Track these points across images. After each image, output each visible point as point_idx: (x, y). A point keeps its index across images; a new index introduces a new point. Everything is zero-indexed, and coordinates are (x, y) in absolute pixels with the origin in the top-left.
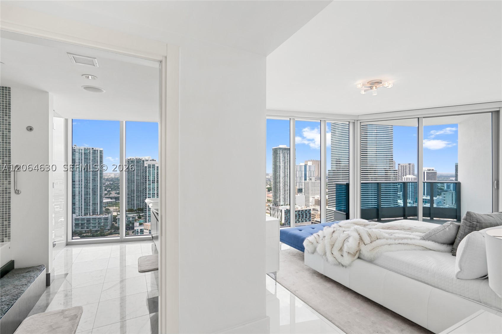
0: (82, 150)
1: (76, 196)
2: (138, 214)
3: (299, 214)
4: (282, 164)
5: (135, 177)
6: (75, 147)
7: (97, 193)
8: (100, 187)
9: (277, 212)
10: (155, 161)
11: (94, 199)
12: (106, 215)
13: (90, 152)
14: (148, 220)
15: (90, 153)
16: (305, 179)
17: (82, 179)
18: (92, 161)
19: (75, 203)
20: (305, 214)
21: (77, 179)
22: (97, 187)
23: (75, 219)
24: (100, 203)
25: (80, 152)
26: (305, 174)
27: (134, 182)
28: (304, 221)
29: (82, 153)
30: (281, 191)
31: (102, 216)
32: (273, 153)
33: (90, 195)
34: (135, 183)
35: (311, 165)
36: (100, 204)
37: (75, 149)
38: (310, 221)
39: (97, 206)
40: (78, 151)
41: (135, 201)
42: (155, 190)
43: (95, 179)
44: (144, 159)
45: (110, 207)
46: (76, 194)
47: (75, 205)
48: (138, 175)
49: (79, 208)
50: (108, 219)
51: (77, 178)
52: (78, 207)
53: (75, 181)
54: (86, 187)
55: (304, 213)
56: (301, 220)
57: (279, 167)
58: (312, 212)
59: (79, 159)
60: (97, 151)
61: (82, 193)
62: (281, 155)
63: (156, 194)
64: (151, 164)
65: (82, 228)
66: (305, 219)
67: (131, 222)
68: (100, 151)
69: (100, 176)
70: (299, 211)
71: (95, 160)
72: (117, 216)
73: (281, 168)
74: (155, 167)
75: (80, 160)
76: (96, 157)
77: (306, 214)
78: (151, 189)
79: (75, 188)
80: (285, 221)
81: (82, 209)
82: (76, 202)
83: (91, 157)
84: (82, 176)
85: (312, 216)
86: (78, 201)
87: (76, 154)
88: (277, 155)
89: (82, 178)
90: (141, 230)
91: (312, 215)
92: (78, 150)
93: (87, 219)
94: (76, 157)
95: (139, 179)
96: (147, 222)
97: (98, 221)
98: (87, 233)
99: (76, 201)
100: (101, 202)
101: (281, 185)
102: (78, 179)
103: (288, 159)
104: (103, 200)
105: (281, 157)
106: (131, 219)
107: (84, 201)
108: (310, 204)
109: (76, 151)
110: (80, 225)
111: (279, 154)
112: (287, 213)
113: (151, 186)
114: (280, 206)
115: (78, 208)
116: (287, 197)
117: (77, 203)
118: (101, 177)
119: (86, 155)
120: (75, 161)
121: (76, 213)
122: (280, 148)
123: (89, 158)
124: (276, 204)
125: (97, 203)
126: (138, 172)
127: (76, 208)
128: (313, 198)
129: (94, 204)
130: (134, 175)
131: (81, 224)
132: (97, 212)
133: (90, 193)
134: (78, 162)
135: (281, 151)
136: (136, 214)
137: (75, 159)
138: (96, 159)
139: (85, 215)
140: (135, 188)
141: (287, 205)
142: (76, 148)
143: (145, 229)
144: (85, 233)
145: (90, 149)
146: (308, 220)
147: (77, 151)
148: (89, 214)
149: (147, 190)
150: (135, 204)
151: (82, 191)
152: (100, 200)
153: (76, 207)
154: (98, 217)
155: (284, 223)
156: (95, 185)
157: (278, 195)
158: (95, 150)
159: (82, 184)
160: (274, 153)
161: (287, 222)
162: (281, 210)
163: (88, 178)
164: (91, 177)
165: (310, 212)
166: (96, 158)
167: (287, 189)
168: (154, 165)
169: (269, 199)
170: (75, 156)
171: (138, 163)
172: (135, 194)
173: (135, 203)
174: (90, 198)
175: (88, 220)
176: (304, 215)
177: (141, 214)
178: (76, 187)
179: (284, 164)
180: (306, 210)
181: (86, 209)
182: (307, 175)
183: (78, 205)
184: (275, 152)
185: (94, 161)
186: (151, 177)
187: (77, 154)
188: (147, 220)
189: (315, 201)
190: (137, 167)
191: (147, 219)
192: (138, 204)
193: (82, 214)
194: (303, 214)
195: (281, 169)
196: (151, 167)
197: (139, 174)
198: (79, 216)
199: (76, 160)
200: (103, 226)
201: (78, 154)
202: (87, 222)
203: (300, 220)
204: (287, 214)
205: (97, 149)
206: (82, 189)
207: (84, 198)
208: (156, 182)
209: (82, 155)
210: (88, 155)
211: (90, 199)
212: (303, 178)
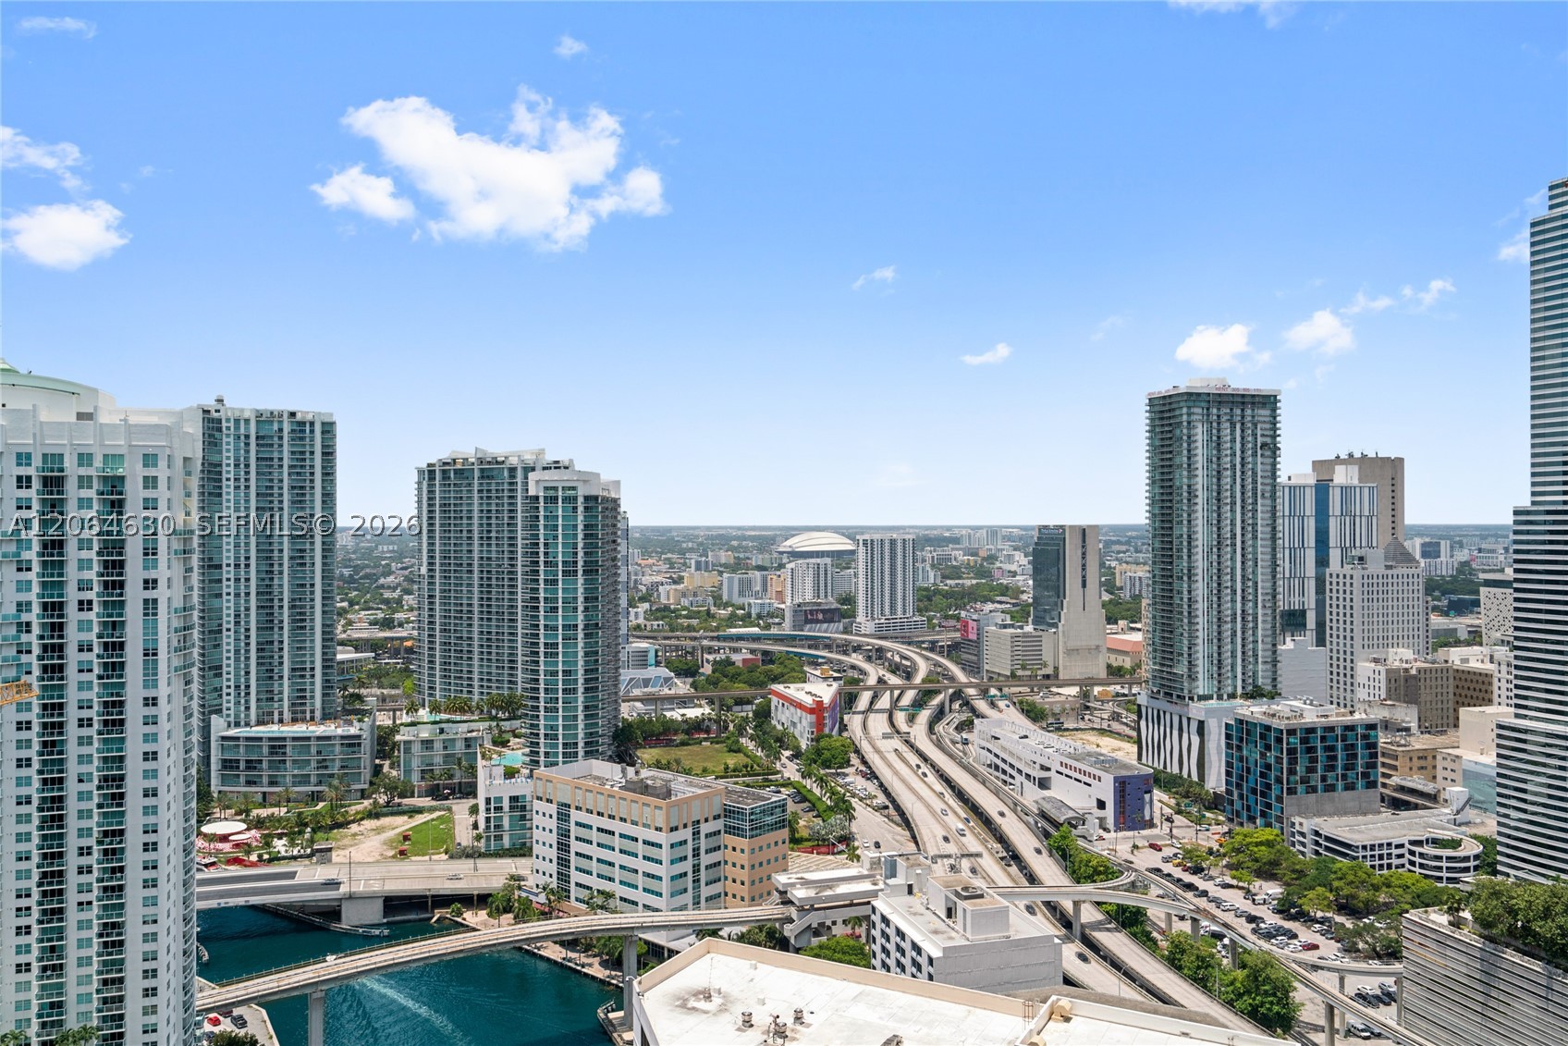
0: (247, 421)
1: (225, 633)
2: (494, 724)
3: (1311, 750)
4: (1200, 481)
5: (476, 548)
6: (219, 407)
7: (312, 620)
8: (323, 591)
9: (1176, 733)
10: (566, 468)
11: (299, 647)
12: (350, 723)
13: (281, 430)
14: (547, 754)
15: (281, 438)
16: (1322, 561)
17: (247, 558)
18: (289, 474)
19: (220, 667)
20: (1346, 748)
21: (228, 558)
22: (312, 593)
23: (224, 738)
24: (324, 667)
25: (242, 431)
26: (1317, 532)
27: (470, 572)
28: (1340, 784)
29: (247, 437)
30: (1200, 620)
31: (333, 727)
32: (1152, 420)
33: (281, 629)
34: (476, 575)
35: (1356, 482)
36: (324, 674)
37: (219, 421)
38: (1372, 785)
39: (313, 684)
40: (232, 429)
41: (476, 662)
42: (575, 609)
43: (302, 557)
44: (514, 461)
45: (363, 685)
46: (225, 626)
47: (220, 675)
48: (489, 538)
49: (237, 687)
50: (359, 745)
51: (228, 551)
52: (232, 683)
53: (220, 567)
54: (266, 593)
55: (1340, 744)
56: (1324, 779)
57: (1185, 494)
58: (1383, 739)
59: (237, 466)
60: (312, 424)
61: (247, 623)
62: (1200, 433)
63: (581, 627)
64: (560, 485)
65: (249, 783)
66: (1344, 777)
67: (460, 759)
68: (323, 424)
69: (323, 543)
70: (1311, 730)
71: (302, 467)
72: (394, 730)
73: (1199, 500)
74: (575, 498)
75: (242, 466)
76: (308, 455)
77: (1350, 748)
78: (560, 604)
79: (221, 595)
80: (1227, 783)
81: (248, 694)
82: (225, 662)
83: (286, 455)
84: (247, 544)
85: (1384, 765)
86: (232, 655)
87: (225, 439)
88: (1178, 432)
89: (247, 551)
90: (514, 799)
91: (1384, 755)
92: (232, 424)
93: (271, 739)
94: (225, 454)
95: (494, 555)
96: (542, 763)
97: (319, 753)
98: (273, 805)
99: (225, 655)
100: (328, 662)
101: (1200, 589)
102: (232, 554)
103: (1233, 455)
104: (335, 655)
105: (1199, 444)
106: (459, 748)
107: (258, 658)
108: (1362, 694)
109: (224, 429)
110: (242, 765)
111: (1189, 429)
112: (1241, 740)
113: (560, 591)
114: (1191, 699)
115: (232, 691)
116: (1234, 656)
117: (228, 666)
118: (328, 549)
119: (262, 445)
120: (220, 473)
121: (225, 712)
122: (1190, 394)
123: (276, 460)
124: (1170, 689)
125: (313, 669)
126: (489, 525)
127: (225, 690)
128: (1376, 661)
129: (299, 671)
130: (469, 538)
131: (247, 761)
132: (312, 712)
133: (282, 622)
134: (232, 476)
135: (1200, 411)
136: (482, 726)
137: (220, 465)
138: (308, 463)
139: (260, 723)
140: (476, 602)
141: (1232, 696)
142: (222, 415)
143: (540, 798)
144: (263, 805)
145: (281, 415)
146: (1360, 784)
147: (228, 428)
148: (276, 717)
149: (542, 609)
150: (476, 676)
151: (247, 609)
152: (324, 654)
153: (225, 683)
154: (318, 734)
155: (1222, 789)
156: (303, 586)
157: (1181, 642)
158: (303, 423)
159: (247, 580)
160: (1157, 423)
161: (1239, 786)
162: (1201, 724)
163: (272, 551)
164: (286, 546)
165: (1372, 740)
166: (304, 460)
167: (1229, 612)
168: (574, 488)
169: (1115, 664)
170: (221, 452)
171: (488, 477)
172: (476, 629)
173: (476, 670)
174: (281, 642)
175: (277, 745)
176: (1340, 754)
177: (506, 725)
178: (225, 590)
179: (1215, 480)
180: (1350, 728)
181: (268, 696)
182: (1333, 540)
183: (232, 676)
184: (1162, 419)
185: (298, 474)
186: (560, 546)
187: (228, 443)
188: (542, 755)
189: (1389, 681)
190: (481, 498)
191: (542, 750)
192: (489, 673)
193: (247, 716)
194: (1332, 748)
195: (1199, 508)
196: (556, 498)
197: (493, 534)
198: (237, 724)
199: (225, 468)
200: (341, 778)
201: (231, 440)
202: (271, 754)
203: (1316, 779)
204: (1239, 748)
205: (310, 417)
206: (247, 601)
207: (258, 643)
208: (580, 573)
209: (247, 444)
210: (272, 445)
211: (281, 649)
212: (1311, 556)
